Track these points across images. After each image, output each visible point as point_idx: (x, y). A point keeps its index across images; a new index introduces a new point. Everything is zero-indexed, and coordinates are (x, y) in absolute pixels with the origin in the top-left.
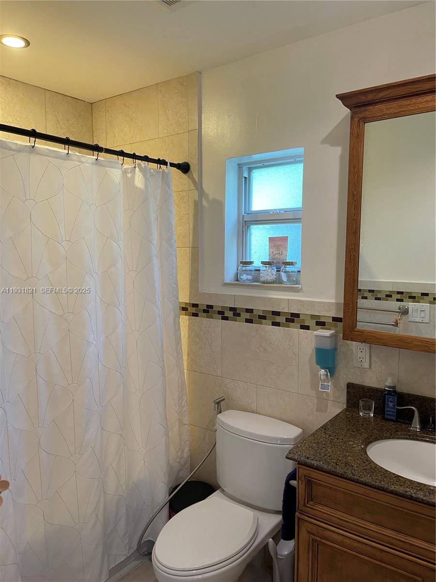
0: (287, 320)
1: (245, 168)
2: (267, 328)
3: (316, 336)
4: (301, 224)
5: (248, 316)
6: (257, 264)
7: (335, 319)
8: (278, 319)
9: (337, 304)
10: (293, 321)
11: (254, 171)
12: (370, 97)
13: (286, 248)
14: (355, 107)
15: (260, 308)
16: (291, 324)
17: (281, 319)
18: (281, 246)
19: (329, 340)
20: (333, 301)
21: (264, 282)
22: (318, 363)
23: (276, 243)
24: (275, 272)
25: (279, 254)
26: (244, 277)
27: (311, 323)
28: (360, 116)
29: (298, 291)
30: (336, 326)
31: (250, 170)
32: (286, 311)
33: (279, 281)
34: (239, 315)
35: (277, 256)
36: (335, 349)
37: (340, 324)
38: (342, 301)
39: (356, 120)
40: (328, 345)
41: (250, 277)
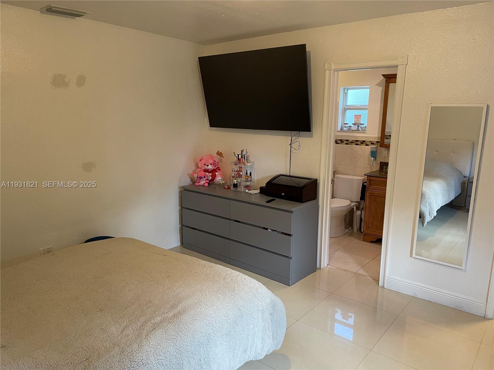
0: (361, 143)
1: (346, 90)
2: (354, 146)
3: (371, 147)
4: (367, 111)
5: (346, 142)
6: (350, 124)
7: (377, 142)
8: (358, 143)
9: (378, 137)
10: (363, 143)
11: (349, 90)
12: (391, 76)
13: (360, 119)
14: (387, 78)
15: (351, 139)
16: (362, 144)
17: (359, 143)
18: (359, 118)
19: (375, 148)
20: (377, 136)
21: (353, 131)
22: (371, 156)
23: (358, 117)
24: (357, 127)
25: (358, 121)
26: (345, 129)
27: (370, 144)
28: (389, 81)
29: (365, 133)
30: (377, 144)
31: (348, 90)
32: (361, 140)
33: (358, 130)
34: (343, 142)
35: (357, 121)
36: (377, 151)
37: (379, 144)
38: (380, 136)
39: (387, 82)
40: (374, 150)
41: (347, 129)
